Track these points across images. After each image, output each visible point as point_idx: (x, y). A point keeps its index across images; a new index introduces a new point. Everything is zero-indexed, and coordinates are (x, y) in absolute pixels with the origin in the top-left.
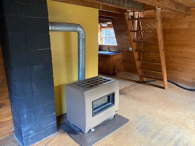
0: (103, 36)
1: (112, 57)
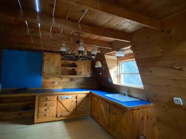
0: (121, 72)
1: (133, 113)
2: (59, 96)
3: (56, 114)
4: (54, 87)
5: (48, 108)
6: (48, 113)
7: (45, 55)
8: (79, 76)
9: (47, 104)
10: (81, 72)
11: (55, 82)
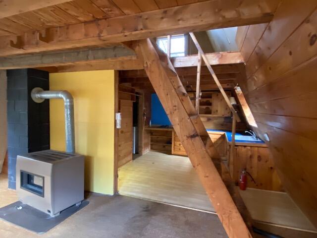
1: (236, 149)
8: (214, 116)
10: (217, 111)
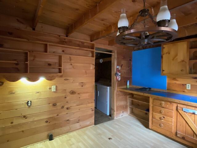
2: (179, 105)
3: (176, 131)
4: (184, 92)
5: (164, 117)
6: (163, 124)
7: (164, 48)
9: (161, 112)
11: (186, 85)
